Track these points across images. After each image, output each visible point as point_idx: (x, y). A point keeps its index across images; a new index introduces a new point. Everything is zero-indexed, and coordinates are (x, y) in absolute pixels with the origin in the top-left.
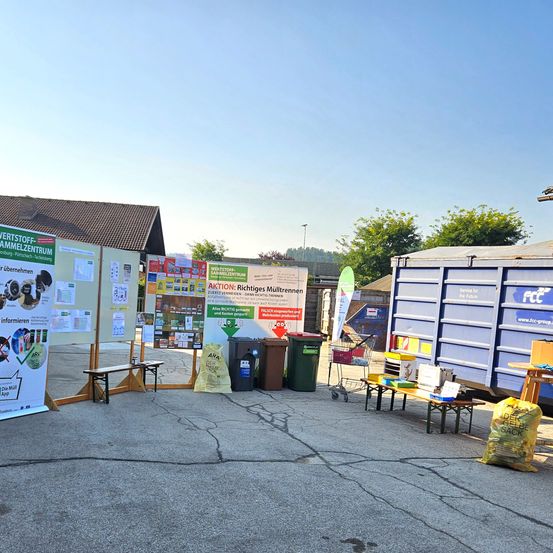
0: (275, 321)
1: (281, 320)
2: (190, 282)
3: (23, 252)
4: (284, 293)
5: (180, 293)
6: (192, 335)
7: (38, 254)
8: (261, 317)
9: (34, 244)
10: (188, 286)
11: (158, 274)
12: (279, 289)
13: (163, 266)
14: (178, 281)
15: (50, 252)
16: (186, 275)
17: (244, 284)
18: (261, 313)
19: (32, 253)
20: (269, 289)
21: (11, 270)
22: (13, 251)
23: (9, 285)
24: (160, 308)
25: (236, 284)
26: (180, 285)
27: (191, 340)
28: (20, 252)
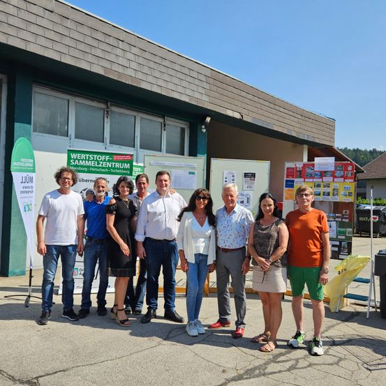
2: (333, 186)
3: (99, 168)
6: (338, 243)
7: (114, 168)
9: (109, 161)
10: (330, 190)
11: (296, 180)
13: (300, 172)
14: (319, 186)
15: (127, 166)
16: (327, 179)
19: (109, 168)
21: (86, 181)
22: (88, 167)
23: (85, 192)
26: (322, 190)
27: (336, 249)
28: (95, 167)
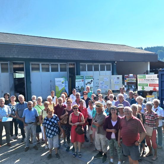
0: (153, 87)
1: (155, 87)
2: (133, 79)
4: (155, 80)
5: (131, 82)
8: (150, 86)
12: (154, 80)
13: (127, 77)
17: (145, 79)
18: (149, 85)
20: (151, 80)
21: (88, 80)
23: (88, 82)
24: (127, 84)
25: (143, 79)
26: (131, 80)
